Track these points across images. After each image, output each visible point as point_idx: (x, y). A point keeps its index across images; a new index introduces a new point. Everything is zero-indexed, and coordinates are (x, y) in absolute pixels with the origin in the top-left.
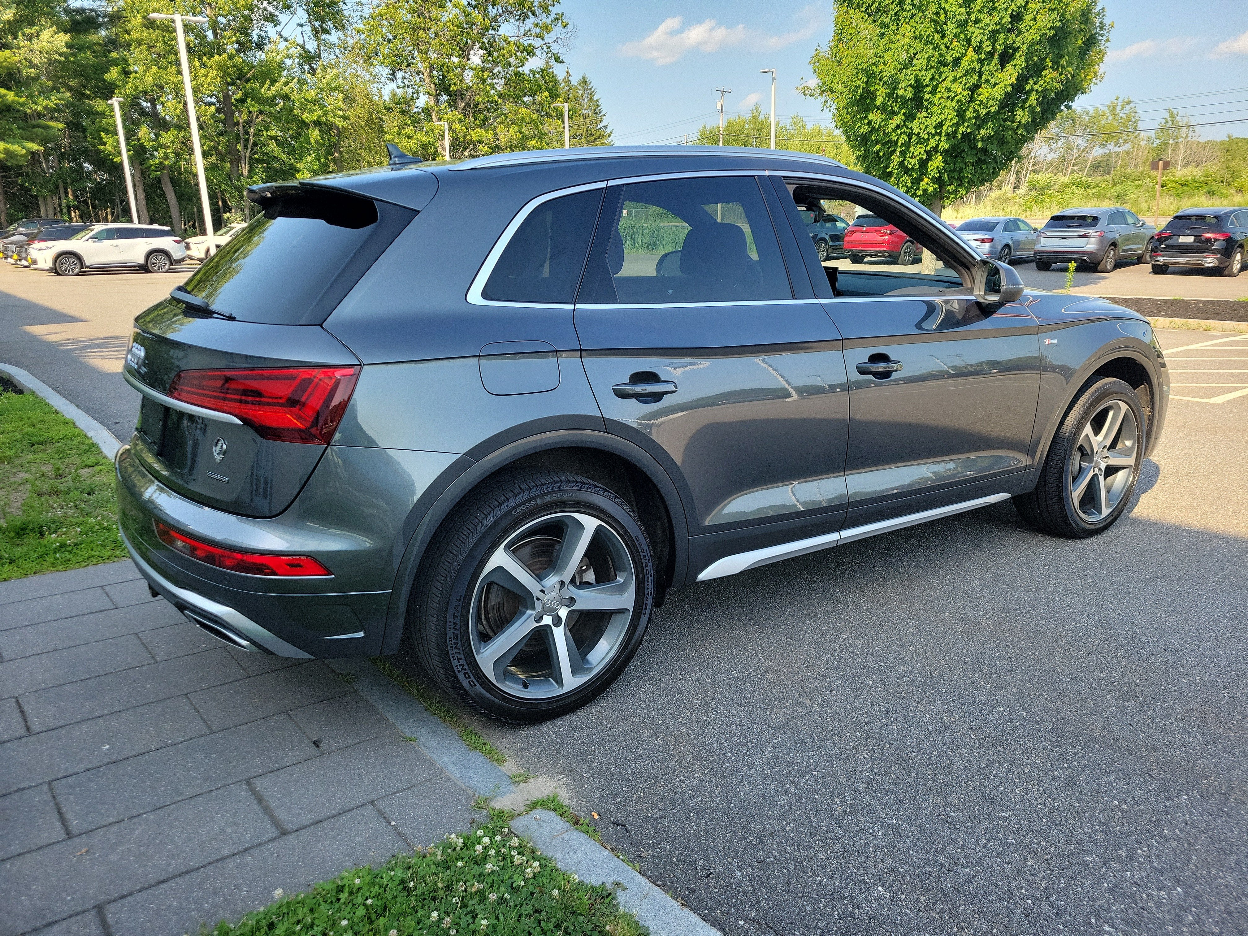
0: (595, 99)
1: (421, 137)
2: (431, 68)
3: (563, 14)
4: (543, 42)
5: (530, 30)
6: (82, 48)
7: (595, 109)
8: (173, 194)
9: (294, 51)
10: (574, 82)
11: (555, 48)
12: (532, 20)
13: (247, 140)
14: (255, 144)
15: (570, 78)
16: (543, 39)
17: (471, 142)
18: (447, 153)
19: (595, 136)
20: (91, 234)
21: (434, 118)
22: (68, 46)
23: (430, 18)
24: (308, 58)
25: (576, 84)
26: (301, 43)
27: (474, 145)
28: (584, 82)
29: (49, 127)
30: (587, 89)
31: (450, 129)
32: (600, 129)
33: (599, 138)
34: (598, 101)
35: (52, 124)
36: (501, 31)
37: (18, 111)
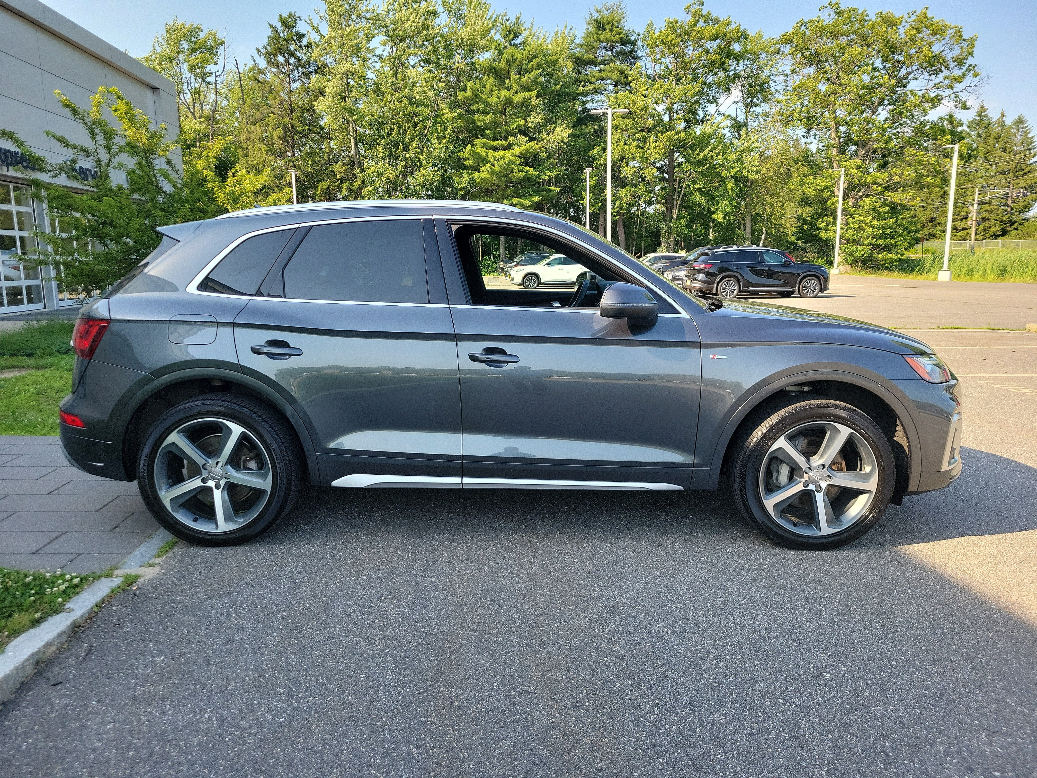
0: (1030, 136)
1: (821, 182)
2: (838, 125)
3: (976, 65)
4: (952, 92)
5: (940, 82)
6: (579, 136)
7: (1028, 145)
8: (623, 233)
9: (728, 122)
10: (1008, 121)
11: (964, 96)
12: (945, 73)
13: (679, 193)
14: (685, 195)
15: (1004, 119)
16: (952, 88)
17: (866, 184)
18: (841, 195)
19: (1025, 171)
20: (548, 261)
21: (835, 165)
22: (570, 136)
23: (840, 85)
24: (737, 126)
25: (1010, 124)
26: (734, 115)
27: (868, 187)
28: (1020, 121)
29: (551, 191)
30: (1022, 128)
31: (846, 175)
32: (1032, 164)
33: (1029, 172)
34: (1033, 137)
35: (553, 188)
36: (909, 87)
37: (534, 181)
